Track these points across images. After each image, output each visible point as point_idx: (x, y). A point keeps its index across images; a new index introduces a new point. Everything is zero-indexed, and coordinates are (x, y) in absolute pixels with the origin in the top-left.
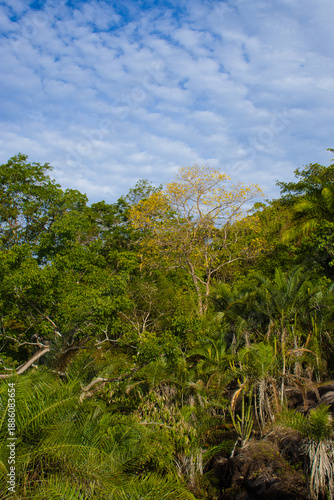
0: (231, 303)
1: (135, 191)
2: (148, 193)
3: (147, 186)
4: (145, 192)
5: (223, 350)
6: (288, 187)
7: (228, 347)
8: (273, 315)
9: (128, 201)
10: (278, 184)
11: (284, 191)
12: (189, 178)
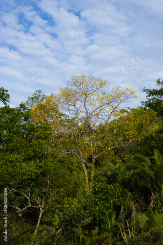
0: (120, 179)
1: (32, 99)
2: (42, 100)
3: (42, 94)
4: (40, 99)
5: (114, 218)
6: (152, 93)
7: (118, 215)
8: (154, 189)
9: (27, 106)
10: (145, 90)
11: (149, 96)
12: (78, 84)
